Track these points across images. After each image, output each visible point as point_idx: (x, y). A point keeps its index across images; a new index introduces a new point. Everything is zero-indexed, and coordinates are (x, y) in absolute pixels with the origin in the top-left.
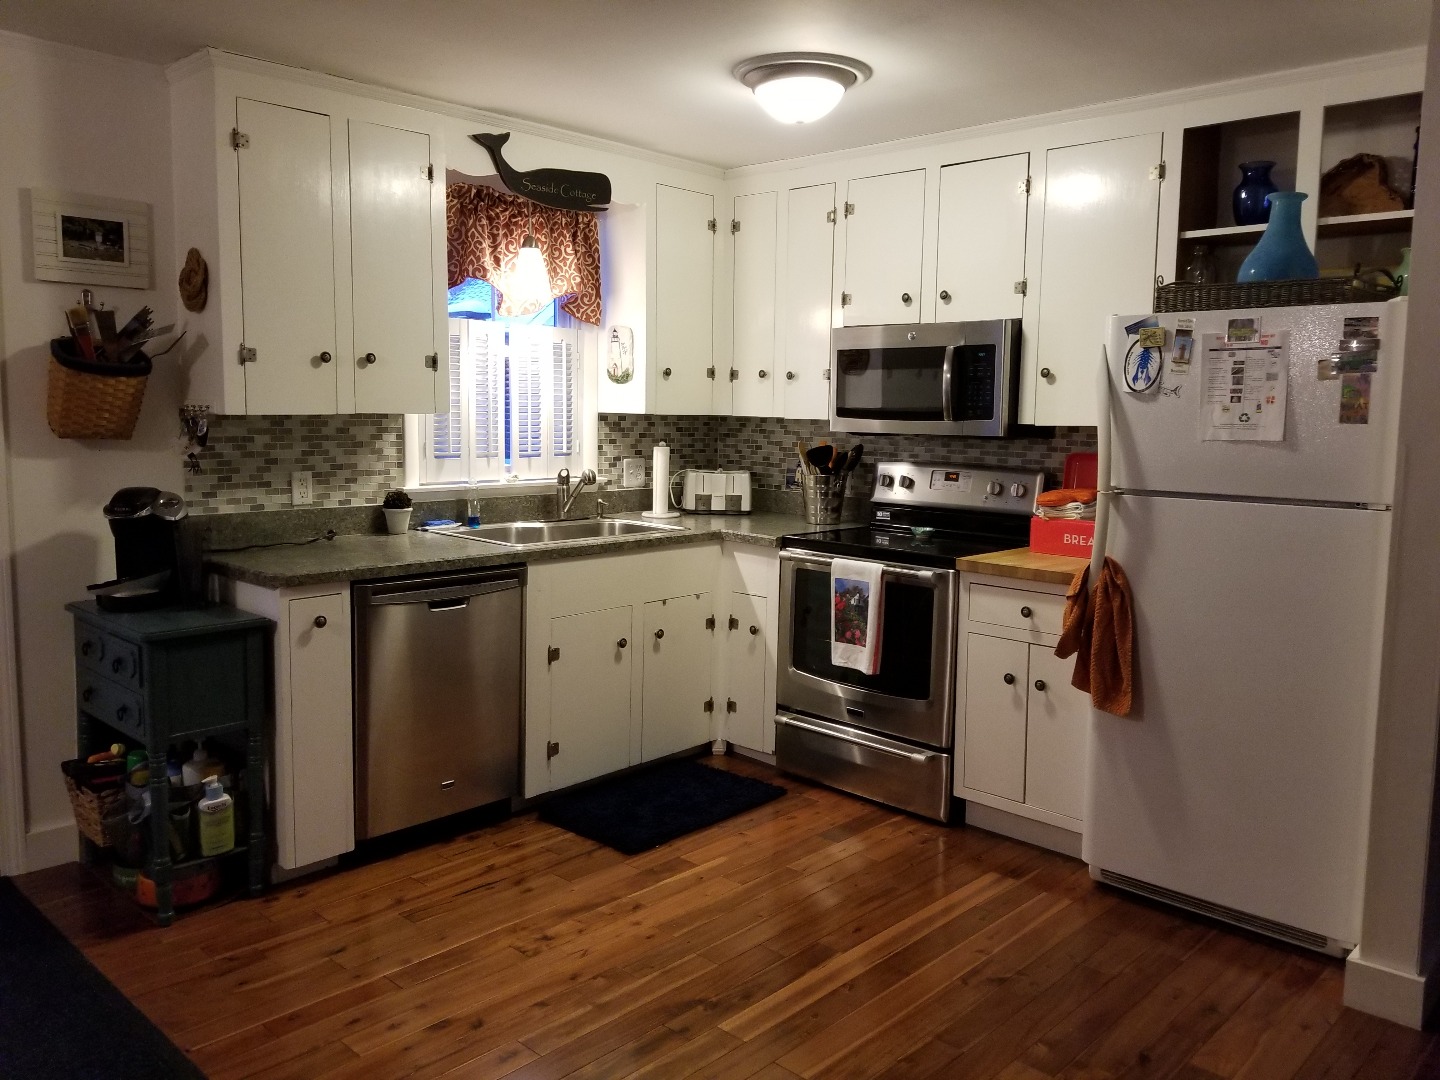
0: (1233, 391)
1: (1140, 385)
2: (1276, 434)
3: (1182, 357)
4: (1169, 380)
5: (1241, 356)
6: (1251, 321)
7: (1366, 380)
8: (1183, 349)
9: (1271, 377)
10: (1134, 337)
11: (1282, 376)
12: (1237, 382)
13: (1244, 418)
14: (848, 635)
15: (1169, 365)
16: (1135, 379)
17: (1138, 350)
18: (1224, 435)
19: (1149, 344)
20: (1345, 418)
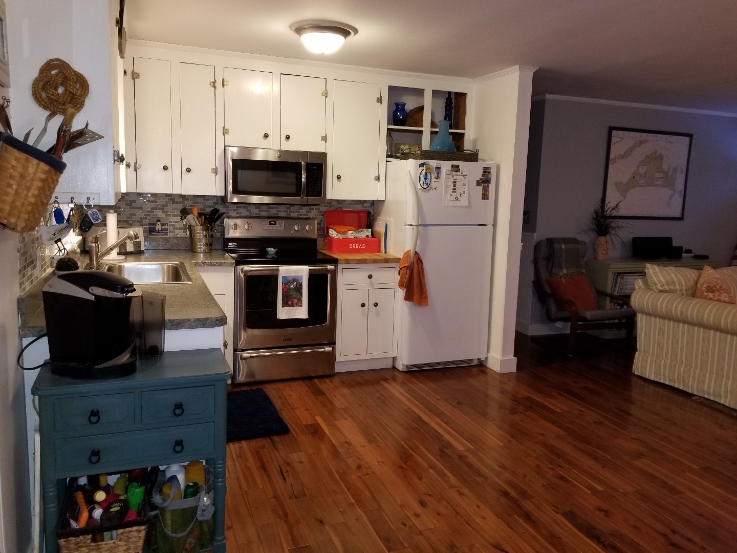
0: (454, 189)
1: (425, 186)
2: (466, 204)
3: (438, 177)
4: (433, 185)
5: (455, 177)
6: (458, 166)
7: (488, 186)
8: (438, 174)
9: (464, 185)
10: (422, 168)
11: (467, 185)
12: (455, 186)
13: (457, 198)
14: (290, 303)
15: (433, 179)
16: (423, 184)
17: (423, 173)
18: (451, 204)
19: (428, 171)
20: (483, 199)
